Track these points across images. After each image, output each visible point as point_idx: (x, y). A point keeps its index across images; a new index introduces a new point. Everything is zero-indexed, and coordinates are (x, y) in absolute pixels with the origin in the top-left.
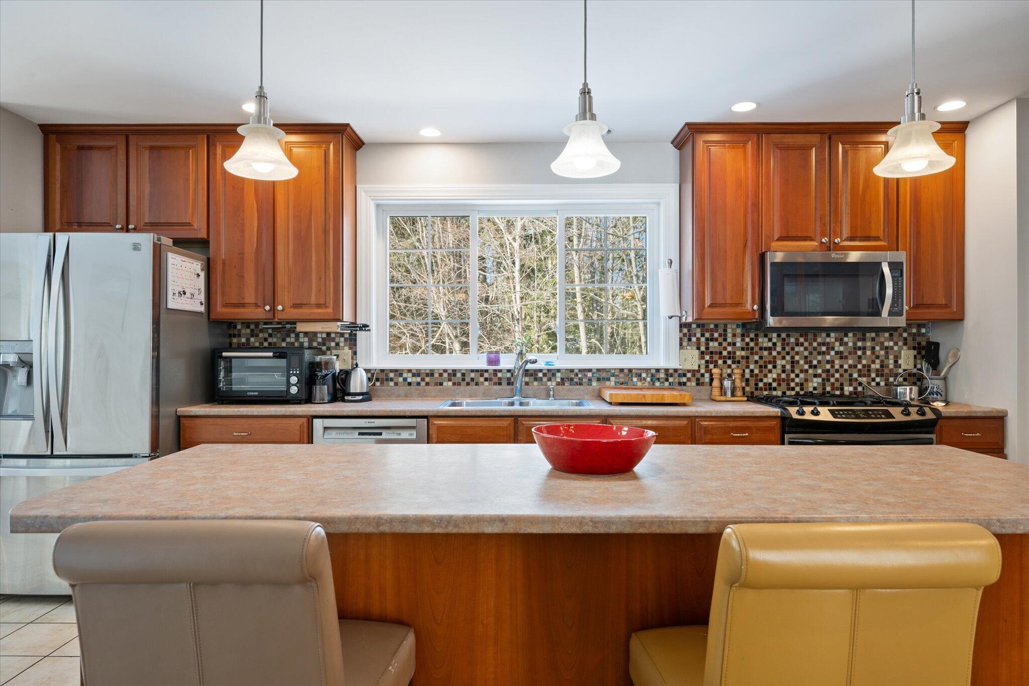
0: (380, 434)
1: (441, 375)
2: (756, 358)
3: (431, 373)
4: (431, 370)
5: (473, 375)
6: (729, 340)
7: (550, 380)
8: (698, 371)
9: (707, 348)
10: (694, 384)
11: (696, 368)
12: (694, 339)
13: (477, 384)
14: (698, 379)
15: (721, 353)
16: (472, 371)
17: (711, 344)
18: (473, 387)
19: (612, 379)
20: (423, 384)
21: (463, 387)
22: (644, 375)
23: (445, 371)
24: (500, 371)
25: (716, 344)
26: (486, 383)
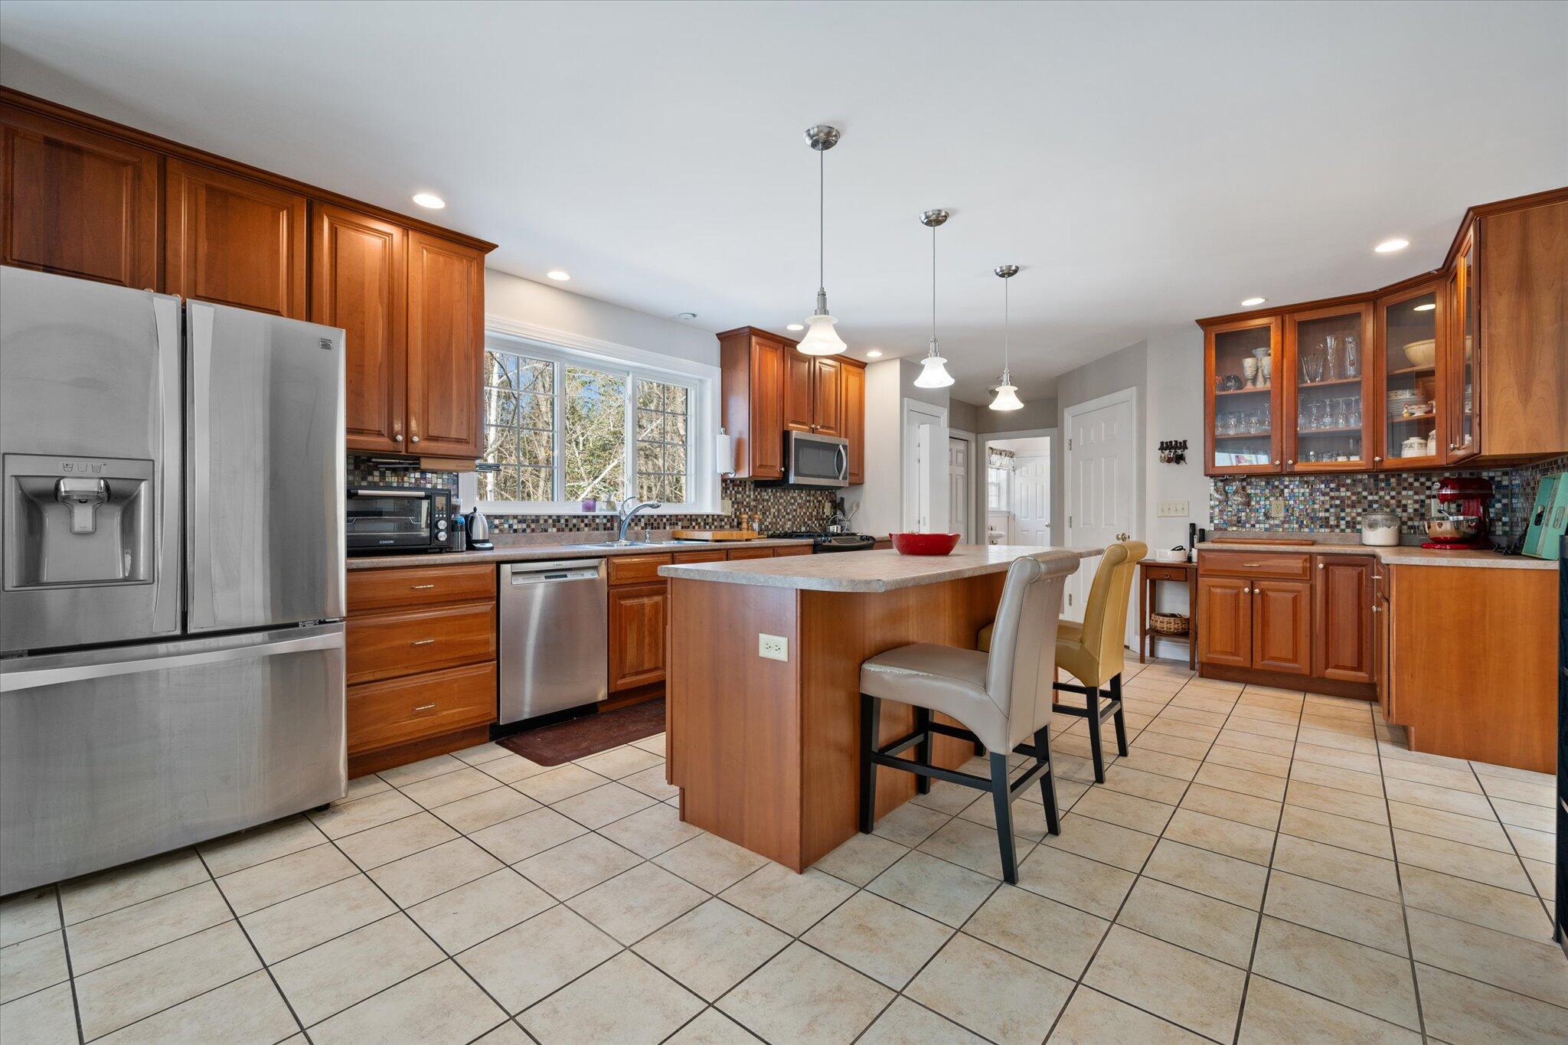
0: (566, 576)
1: (546, 521)
2: (761, 507)
3: (536, 519)
4: (536, 516)
5: (575, 521)
6: (747, 493)
7: (636, 525)
8: (731, 517)
9: (736, 499)
10: (728, 527)
11: (730, 514)
12: (728, 492)
13: (578, 530)
14: (731, 524)
15: (743, 503)
16: (575, 517)
17: (738, 496)
18: (574, 533)
19: (680, 523)
20: (528, 530)
21: (567, 533)
22: (699, 520)
23: (550, 517)
24: (598, 517)
25: (740, 496)
26: (586, 529)
